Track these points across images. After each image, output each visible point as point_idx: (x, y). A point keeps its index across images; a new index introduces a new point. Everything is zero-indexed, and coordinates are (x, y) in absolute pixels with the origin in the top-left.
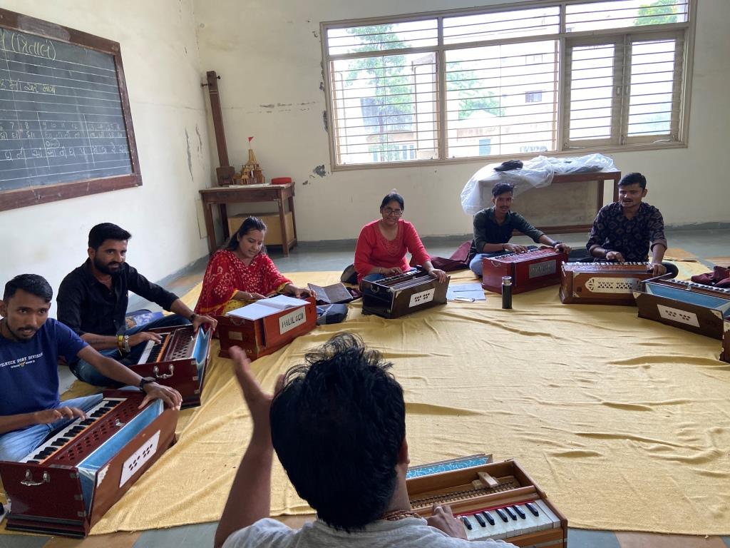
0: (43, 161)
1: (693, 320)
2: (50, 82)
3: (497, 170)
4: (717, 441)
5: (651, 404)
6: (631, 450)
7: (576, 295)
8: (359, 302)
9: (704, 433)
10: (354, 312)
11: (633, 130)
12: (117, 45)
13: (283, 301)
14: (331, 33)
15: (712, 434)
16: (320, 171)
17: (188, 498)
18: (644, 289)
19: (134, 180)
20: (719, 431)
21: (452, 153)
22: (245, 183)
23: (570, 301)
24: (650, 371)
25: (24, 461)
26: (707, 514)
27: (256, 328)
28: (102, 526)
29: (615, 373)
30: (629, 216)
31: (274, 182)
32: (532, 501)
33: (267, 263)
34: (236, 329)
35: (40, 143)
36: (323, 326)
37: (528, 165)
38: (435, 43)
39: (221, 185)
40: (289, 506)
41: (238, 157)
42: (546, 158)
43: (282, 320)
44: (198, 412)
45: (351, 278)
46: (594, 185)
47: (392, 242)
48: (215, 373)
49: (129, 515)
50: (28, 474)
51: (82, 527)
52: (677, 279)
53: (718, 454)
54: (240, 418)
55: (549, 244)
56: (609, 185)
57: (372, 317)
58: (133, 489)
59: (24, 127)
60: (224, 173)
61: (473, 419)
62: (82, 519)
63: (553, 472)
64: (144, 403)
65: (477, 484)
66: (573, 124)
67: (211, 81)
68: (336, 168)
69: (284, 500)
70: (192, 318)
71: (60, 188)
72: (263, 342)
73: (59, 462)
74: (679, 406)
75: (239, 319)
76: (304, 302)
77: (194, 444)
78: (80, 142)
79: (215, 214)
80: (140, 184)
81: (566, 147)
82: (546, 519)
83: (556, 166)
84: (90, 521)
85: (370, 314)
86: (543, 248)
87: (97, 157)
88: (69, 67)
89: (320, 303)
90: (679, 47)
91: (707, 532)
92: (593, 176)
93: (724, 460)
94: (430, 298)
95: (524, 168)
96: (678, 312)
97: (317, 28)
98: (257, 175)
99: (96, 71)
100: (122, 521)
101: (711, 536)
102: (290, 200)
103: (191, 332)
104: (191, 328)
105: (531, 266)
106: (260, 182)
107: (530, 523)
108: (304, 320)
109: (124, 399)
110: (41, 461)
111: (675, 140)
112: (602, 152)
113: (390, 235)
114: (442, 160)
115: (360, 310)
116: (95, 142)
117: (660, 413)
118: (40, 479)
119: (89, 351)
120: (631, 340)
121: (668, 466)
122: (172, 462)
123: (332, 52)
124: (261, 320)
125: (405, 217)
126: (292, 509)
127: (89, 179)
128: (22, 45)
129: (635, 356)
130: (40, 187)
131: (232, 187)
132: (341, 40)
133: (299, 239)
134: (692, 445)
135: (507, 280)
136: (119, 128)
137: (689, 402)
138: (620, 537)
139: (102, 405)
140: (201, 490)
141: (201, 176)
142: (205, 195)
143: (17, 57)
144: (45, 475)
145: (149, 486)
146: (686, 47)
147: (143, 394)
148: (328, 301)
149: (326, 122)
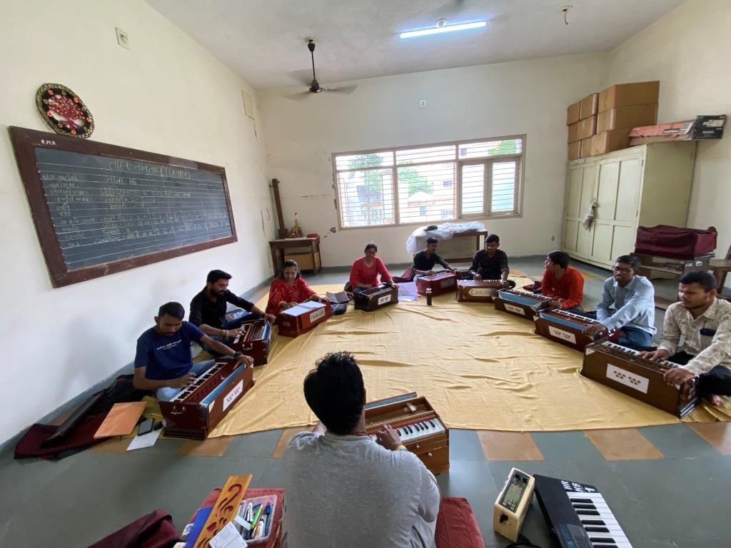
0: (184, 233)
1: (522, 311)
2: (187, 191)
3: (426, 230)
4: (531, 379)
5: (499, 359)
6: (487, 384)
7: (464, 297)
8: (352, 302)
9: (524, 374)
10: (350, 308)
11: (494, 209)
12: (224, 169)
13: (312, 305)
14: (338, 159)
15: (528, 375)
16: (333, 230)
17: (260, 416)
18: (498, 295)
19: (233, 239)
20: (532, 373)
21: (402, 221)
22: (293, 237)
23: (461, 301)
24: (499, 339)
25: (172, 400)
26: (523, 420)
27: (297, 320)
28: (214, 433)
29: (482, 341)
30: (491, 256)
31: (309, 236)
32: (432, 419)
33: (303, 283)
34: (286, 320)
35: (182, 224)
36: (333, 317)
37: (440, 227)
38: (392, 164)
39: (281, 238)
40: (312, 420)
41: (289, 223)
42: (450, 224)
43: (311, 315)
44: (266, 367)
45: (349, 288)
46: (475, 237)
47: (371, 268)
48: (276, 345)
49: (229, 427)
50: (174, 408)
51: (204, 435)
52: (514, 289)
53: (530, 386)
54: (287, 370)
55: (451, 269)
56: (482, 238)
57: (360, 311)
58: (231, 412)
59: (173, 216)
60: (282, 232)
61: (409, 368)
62: (203, 430)
63: (447, 398)
64: (236, 366)
65: (406, 409)
66: (464, 205)
67: (275, 184)
68: (341, 229)
69: (309, 417)
70: (263, 316)
71: (193, 247)
72: (301, 327)
73: (190, 401)
74: (512, 360)
75: (288, 316)
76: (323, 305)
77: (263, 386)
78: (204, 221)
79: (278, 254)
80: (237, 241)
81: (461, 217)
82: (439, 429)
83: (455, 228)
84: (208, 431)
85: (359, 309)
86: (448, 272)
87: (213, 229)
88: (197, 182)
89: (332, 303)
90: (518, 165)
91: (523, 430)
92: (473, 233)
93: (534, 390)
94: (389, 300)
95: (439, 229)
96: (514, 307)
97: (330, 157)
98: (300, 233)
99: (212, 183)
100: (225, 430)
101: (525, 432)
102: (318, 246)
103: (262, 324)
104: (263, 321)
105: (442, 282)
106: (301, 237)
107: (431, 431)
108: (324, 314)
109: (226, 363)
110: (182, 400)
111: (516, 213)
112: (478, 220)
113: (370, 265)
114: (397, 224)
115: (353, 307)
116: (212, 221)
117: (503, 364)
118: (181, 410)
119: (206, 338)
120: (491, 322)
121: (505, 393)
122: (251, 396)
123: (338, 168)
124: (299, 316)
125: (377, 256)
126: (314, 422)
127: (209, 240)
128: (171, 173)
129: (492, 332)
130: (182, 247)
131: (286, 239)
132: (343, 162)
133: (323, 265)
134: (518, 381)
135: (429, 290)
136: (225, 212)
137: (517, 357)
138: (479, 433)
139: (214, 367)
140: (266, 412)
141: (270, 235)
142: (272, 244)
143: (169, 179)
144: (184, 408)
145: (240, 410)
146: (521, 166)
147: (235, 361)
148: (336, 301)
149: (336, 205)
